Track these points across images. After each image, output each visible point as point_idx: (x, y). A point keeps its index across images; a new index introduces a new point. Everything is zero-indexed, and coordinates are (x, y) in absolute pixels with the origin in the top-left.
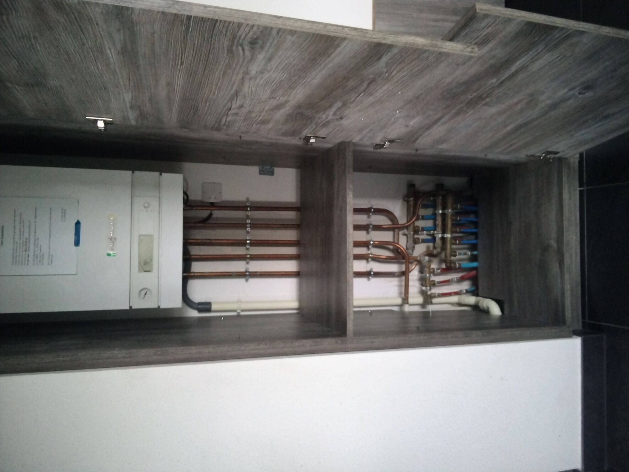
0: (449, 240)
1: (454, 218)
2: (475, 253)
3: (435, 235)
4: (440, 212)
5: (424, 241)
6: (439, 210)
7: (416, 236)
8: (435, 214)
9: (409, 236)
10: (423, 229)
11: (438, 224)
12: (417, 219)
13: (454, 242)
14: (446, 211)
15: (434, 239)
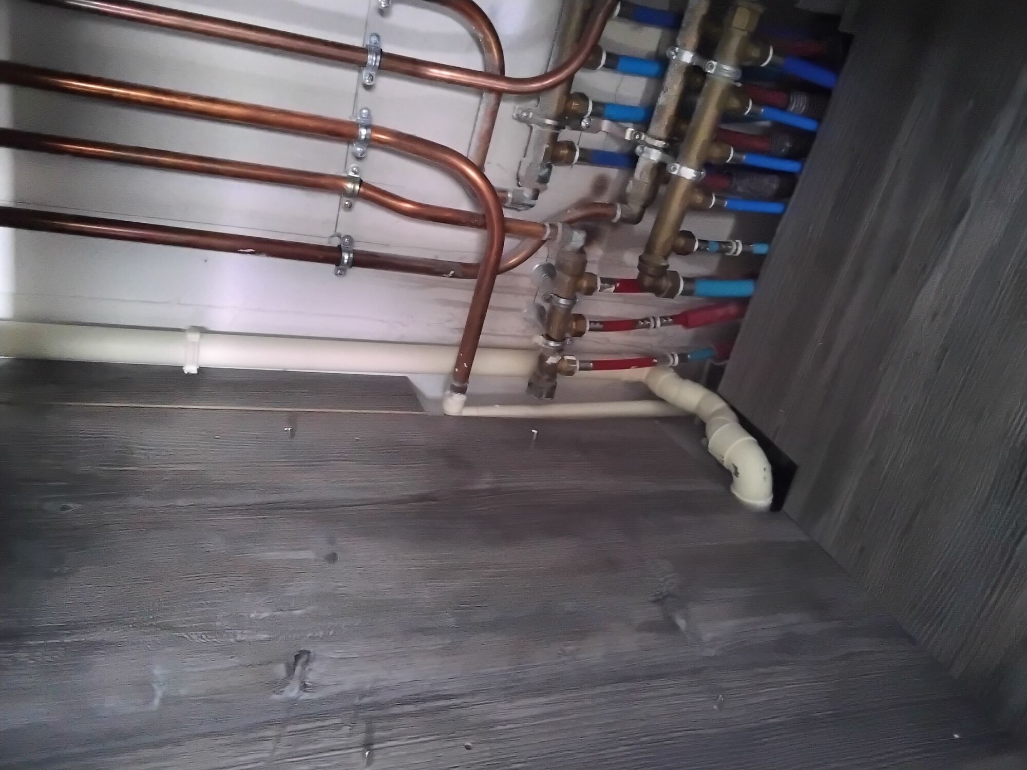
0: (680, 191)
1: (735, 103)
2: (760, 249)
3: (638, 149)
4: (687, 57)
5: (591, 157)
6: (684, 47)
7: (566, 135)
8: (662, 62)
9: (536, 128)
10: (601, 111)
11: (663, 108)
12: (591, 64)
13: (699, 198)
14: (711, 67)
15: (630, 159)
